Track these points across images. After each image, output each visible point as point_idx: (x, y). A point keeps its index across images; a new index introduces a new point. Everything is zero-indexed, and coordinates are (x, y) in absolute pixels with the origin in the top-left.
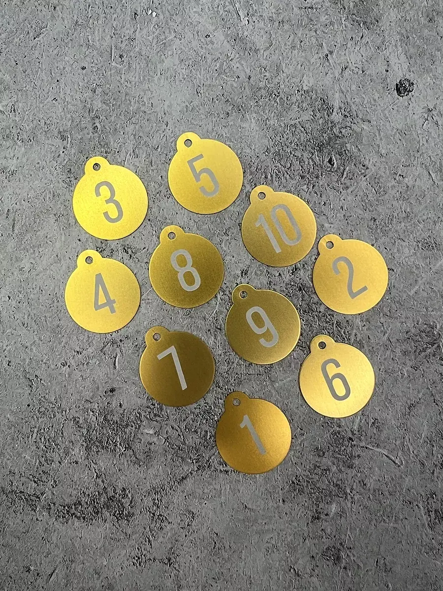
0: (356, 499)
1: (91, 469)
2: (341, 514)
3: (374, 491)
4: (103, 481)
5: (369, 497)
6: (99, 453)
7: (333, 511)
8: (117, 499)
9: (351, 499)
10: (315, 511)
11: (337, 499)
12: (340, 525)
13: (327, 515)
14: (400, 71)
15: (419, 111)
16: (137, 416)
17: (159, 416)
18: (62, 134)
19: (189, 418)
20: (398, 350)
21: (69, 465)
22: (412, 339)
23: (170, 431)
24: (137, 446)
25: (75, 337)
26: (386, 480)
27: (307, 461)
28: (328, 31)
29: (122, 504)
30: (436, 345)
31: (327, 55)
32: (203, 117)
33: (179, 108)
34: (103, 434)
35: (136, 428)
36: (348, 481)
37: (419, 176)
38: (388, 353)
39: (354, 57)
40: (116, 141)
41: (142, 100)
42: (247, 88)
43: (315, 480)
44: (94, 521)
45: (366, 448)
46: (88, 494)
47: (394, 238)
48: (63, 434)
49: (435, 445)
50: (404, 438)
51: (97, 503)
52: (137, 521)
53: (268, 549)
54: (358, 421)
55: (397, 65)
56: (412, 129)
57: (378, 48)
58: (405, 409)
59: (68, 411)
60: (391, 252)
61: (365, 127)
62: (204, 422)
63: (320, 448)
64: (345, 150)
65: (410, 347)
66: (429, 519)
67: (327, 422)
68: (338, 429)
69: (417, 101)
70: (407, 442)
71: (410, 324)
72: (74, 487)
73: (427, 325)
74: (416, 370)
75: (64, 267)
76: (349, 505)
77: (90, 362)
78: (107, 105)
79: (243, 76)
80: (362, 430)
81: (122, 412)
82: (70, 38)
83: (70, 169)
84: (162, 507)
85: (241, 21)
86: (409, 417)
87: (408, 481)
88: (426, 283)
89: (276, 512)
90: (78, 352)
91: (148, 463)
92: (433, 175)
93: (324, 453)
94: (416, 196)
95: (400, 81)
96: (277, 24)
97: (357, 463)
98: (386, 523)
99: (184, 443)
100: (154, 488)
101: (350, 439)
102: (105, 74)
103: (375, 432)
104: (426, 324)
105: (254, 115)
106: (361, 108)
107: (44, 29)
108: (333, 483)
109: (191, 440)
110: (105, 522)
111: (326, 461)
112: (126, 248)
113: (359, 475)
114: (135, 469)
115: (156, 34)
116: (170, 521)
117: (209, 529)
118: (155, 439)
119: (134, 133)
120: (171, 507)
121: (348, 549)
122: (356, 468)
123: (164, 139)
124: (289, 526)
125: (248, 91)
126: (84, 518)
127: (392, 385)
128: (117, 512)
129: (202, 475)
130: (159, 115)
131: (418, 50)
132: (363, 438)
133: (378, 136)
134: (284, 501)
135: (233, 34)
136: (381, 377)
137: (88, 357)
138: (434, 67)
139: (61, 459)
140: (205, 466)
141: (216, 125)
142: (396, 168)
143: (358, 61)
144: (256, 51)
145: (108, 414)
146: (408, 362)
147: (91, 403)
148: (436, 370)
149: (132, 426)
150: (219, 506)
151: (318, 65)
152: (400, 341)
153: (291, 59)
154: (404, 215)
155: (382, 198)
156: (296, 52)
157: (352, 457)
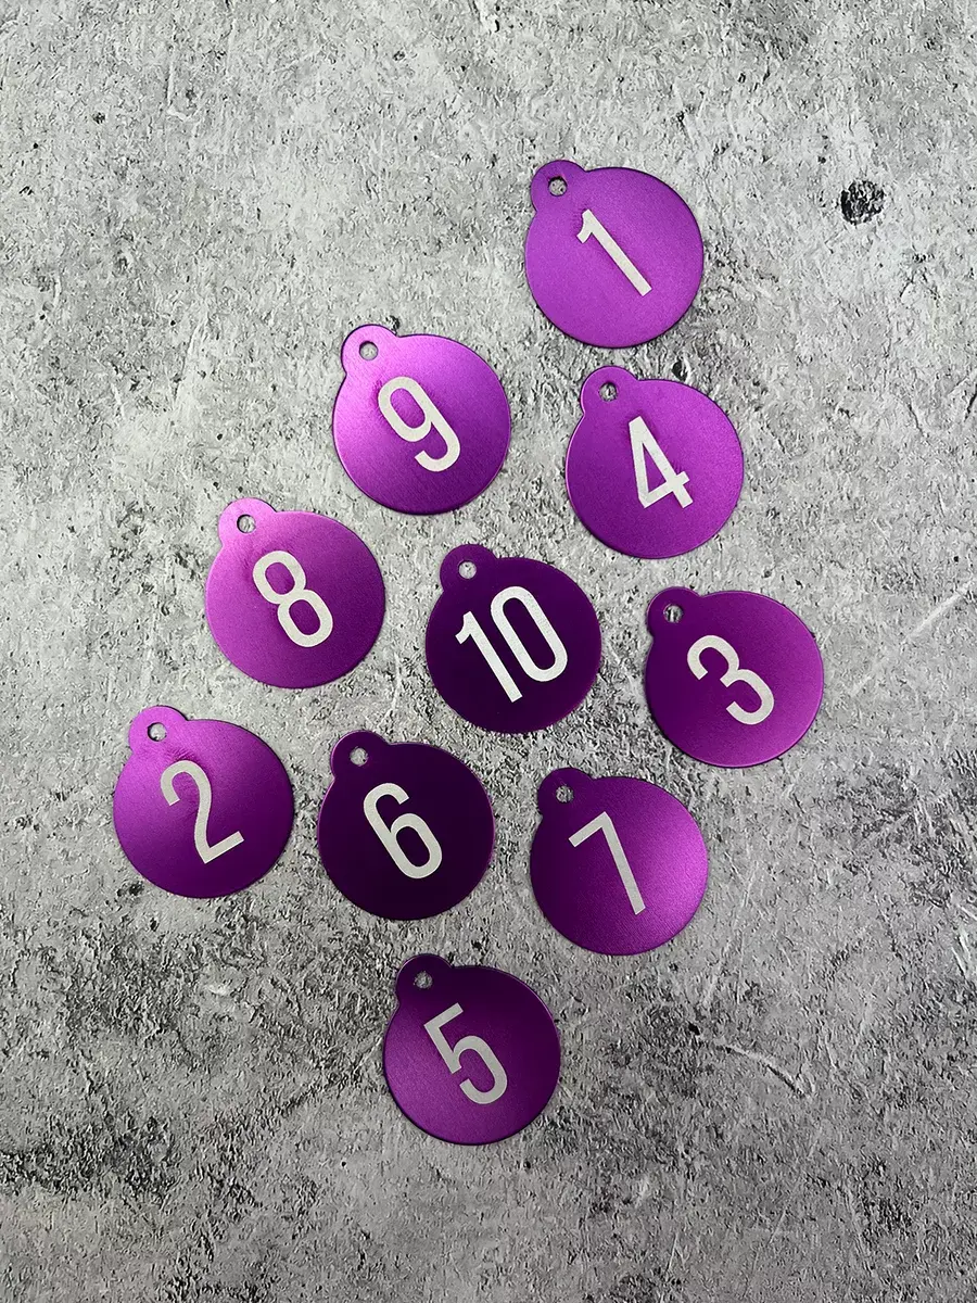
0: (698, 1168)
1: (79, 1071)
2: (662, 1200)
3: (741, 1151)
4: (105, 1102)
5: (728, 1166)
6: (100, 1035)
7: (641, 1194)
8: (135, 1142)
9: (685, 1167)
10: (599, 1191)
11: (653, 1167)
12: (657, 1226)
13: (627, 1202)
14: (852, 162)
15: (894, 259)
16: (191, 953)
17: (244, 955)
18: (41, 273)
19: (315, 964)
20: (815, 825)
21: (28, 1058)
22: (849, 798)
23: (267, 992)
24: (187, 1022)
25: (54, 760)
26: (770, 1126)
27: (589, 1074)
28: (687, 57)
29: (147, 1157)
30: (905, 817)
31: (683, 116)
32: (379, 247)
33: (322, 225)
34: (110, 990)
35: (188, 980)
36: (681, 1126)
37: (887, 414)
38: (792, 828)
39: (747, 120)
40: (170, 296)
41: (236, 201)
42: (487, 183)
43: (604, 1120)
44: (81, 1192)
45: (729, 1050)
46: (69, 1130)
47: (819, 557)
48: (15, 986)
49: (888, 1050)
50: (817, 1032)
51: (89, 1150)
52: (180, 1198)
53: (485, 1275)
54: (711, 987)
55: (846, 147)
56: (873, 301)
57: (804, 103)
58: (825, 964)
59: (29, 932)
60: (810, 592)
61: (764, 292)
62: (350, 972)
63: (619, 1046)
64: (714, 345)
65: (844, 818)
66: (866, 1222)
67: (640, 987)
68: (664, 1003)
69: (889, 235)
70: (823, 1040)
71: (846, 764)
72: (36, 1111)
73: (887, 768)
74: (855, 874)
75: (32, 594)
76: (681, 1180)
77: (86, 819)
78: (152, 209)
79: (479, 156)
80: (721, 1008)
81: (155, 940)
82: (70, 45)
83: (58, 360)
84: (241, 1166)
85: (480, 23)
86: (832, 983)
87: (820, 1133)
88: (889, 672)
89: (510, 1190)
90: (58, 795)
91: (214, 1062)
92: (920, 414)
93: (628, 1059)
94: (877, 460)
95: (854, 184)
96: (564, 35)
97: (705, 1085)
98: (765, 1227)
99: (300, 1020)
100: (224, 1123)
101: (693, 1028)
102: (149, 135)
103: (751, 1014)
104: (883, 766)
105: (501, 249)
106: (756, 245)
107: (10, 23)
108: (647, 1129)
109: (315, 1014)
110: (106, 1195)
111: (632, 1078)
112: (182, 554)
113: (708, 1112)
114: (180, 1075)
115: (275, 45)
116: (257, 1200)
117: (350, 1223)
118: (232, 1009)
119: (213, 277)
120: (262, 1169)
121: (673, 1283)
122: (702, 1096)
123: (285, 298)
124: (539, 1222)
125: (489, 191)
126: (57, 1185)
127: (796, 906)
128: (136, 1175)
129: (339, 1096)
130: (275, 237)
131: (898, 113)
132: (721, 1027)
133: (792, 313)
134: (528, 1165)
135: (460, 53)
136: (772, 887)
137: (81, 807)
138: (936, 155)
139: (9, 1044)
140: (346, 1075)
141: (409, 269)
142: (832, 391)
143: (755, 133)
144: (514, 96)
145: (123, 944)
146: (836, 852)
147: (84, 916)
148: (903, 874)
149: (179, 976)
150: (376, 1171)
151: (660, 137)
152: (821, 802)
153: (595, 121)
154: (847, 505)
155: (797, 462)
156: (608, 103)
157: (692, 1070)
